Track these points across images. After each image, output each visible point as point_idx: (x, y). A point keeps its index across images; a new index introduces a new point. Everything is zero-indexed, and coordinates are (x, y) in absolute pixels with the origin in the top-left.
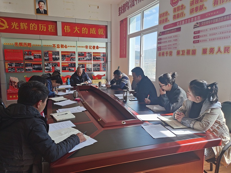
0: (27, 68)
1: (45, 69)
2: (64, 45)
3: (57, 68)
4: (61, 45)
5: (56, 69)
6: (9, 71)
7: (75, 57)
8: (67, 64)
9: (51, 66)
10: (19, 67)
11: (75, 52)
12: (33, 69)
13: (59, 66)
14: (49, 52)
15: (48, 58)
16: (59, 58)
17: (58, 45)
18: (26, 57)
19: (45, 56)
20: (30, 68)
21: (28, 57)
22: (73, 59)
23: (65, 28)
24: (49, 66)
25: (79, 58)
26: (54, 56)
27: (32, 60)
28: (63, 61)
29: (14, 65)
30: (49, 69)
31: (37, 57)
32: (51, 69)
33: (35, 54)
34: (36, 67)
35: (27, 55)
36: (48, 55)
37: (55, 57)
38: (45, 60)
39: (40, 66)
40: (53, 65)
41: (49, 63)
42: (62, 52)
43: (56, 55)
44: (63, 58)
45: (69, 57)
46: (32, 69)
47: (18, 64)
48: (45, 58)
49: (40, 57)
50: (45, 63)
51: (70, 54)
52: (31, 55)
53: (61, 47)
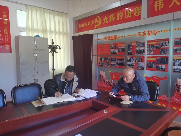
0: (112, 63)
1: (128, 65)
3: (141, 64)
4: (148, 32)
5: (139, 66)
6: (100, 65)
7: (168, 48)
8: (154, 59)
9: (134, 62)
10: (106, 62)
11: (168, 40)
12: (117, 64)
13: (143, 61)
14: (134, 44)
15: (131, 51)
16: (144, 50)
17: (145, 32)
18: (112, 51)
19: (129, 49)
20: (114, 63)
22: (165, 51)
24: (131, 61)
25: (176, 48)
26: (138, 49)
27: (116, 54)
28: (149, 54)
29: (103, 60)
30: (131, 65)
31: (120, 50)
32: (134, 65)
33: (119, 47)
34: (119, 61)
35: (113, 49)
36: (131, 48)
37: (139, 49)
38: (128, 54)
39: (122, 61)
40: (137, 61)
41: (132, 58)
42: (148, 41)
43: (140, 47)
44: (150, 50)
45: (159, 48)
46: (115, 64)
47: (106, 58)
48: (129, 51)
49: (123, 50)
50: (128, 58)
51: (159, 44)
52: (116, 48)
53: (147, 35)
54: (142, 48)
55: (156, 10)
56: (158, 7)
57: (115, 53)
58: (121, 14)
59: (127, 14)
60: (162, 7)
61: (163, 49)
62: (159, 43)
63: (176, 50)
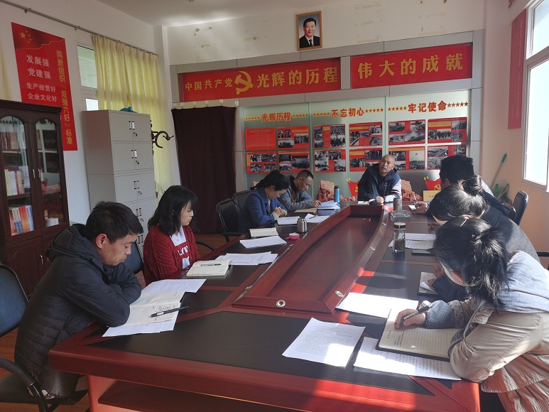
0: (282, 165)
1: (316, 166)
2: (357, 109)
3: (341, 163)
4: (350, 110)
5: (336, 165)
6: (252, 170)
7: (381, 136)
8: (362, 153)
9: (327, 159)
10: (268, 163)
11: (380, 124)
12: (293, 165)
13: (343, 157)
14: (324, 129)
15: (321, 141)
16: (344, 139)
17: (344, 110)
18: (281, 141)
19: (316, 137)
20: (286, 165)
21: (284, 141)
22: (377, 140)
23: (360, 70)
24: (322, 158)
25: (392, 136)
26: (333, 137)
27: (291, 146)
28: (353, 145)
29: (259, 160)
30: (323, 166)
31: (299, 140)
32: (327, 164)
33: (297, 135)
34: (298, 161)
35: (282, 137)
36: (321, 135)
37: (335, 137)
38: (316, 146)
39: (305, 159)
40: (332, 157)
41: (324, 152)
42: (351, 126)
43: (338, 134)
44: (353, 139)
45: (368, 136)
46: (290, 165)
47: (267, 156)
48: (316, 142)
49: (306, 139)
50: (316, 153)
51: (368, 130)
52: (290, 137)
53: (348, 115)
54: (339, 137)
55: (361, 77)
56: (364, 74)
57: (288, 145)
58: (298, 75)
59: (310, 78)
60: (370, 74)
61: (373, 138)
62: (367, 128)
63: (391, 139)
